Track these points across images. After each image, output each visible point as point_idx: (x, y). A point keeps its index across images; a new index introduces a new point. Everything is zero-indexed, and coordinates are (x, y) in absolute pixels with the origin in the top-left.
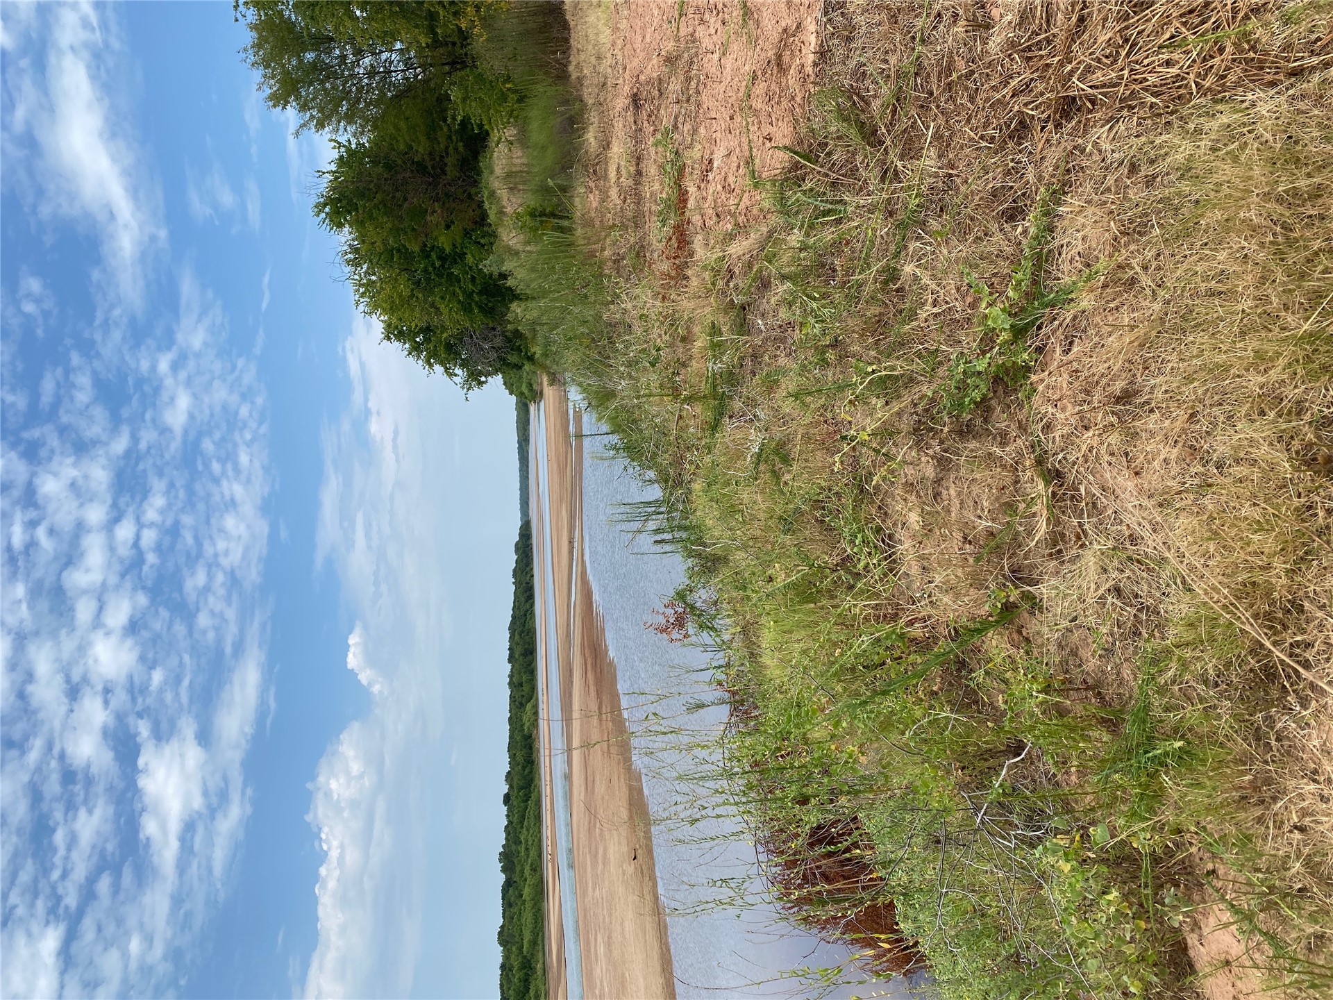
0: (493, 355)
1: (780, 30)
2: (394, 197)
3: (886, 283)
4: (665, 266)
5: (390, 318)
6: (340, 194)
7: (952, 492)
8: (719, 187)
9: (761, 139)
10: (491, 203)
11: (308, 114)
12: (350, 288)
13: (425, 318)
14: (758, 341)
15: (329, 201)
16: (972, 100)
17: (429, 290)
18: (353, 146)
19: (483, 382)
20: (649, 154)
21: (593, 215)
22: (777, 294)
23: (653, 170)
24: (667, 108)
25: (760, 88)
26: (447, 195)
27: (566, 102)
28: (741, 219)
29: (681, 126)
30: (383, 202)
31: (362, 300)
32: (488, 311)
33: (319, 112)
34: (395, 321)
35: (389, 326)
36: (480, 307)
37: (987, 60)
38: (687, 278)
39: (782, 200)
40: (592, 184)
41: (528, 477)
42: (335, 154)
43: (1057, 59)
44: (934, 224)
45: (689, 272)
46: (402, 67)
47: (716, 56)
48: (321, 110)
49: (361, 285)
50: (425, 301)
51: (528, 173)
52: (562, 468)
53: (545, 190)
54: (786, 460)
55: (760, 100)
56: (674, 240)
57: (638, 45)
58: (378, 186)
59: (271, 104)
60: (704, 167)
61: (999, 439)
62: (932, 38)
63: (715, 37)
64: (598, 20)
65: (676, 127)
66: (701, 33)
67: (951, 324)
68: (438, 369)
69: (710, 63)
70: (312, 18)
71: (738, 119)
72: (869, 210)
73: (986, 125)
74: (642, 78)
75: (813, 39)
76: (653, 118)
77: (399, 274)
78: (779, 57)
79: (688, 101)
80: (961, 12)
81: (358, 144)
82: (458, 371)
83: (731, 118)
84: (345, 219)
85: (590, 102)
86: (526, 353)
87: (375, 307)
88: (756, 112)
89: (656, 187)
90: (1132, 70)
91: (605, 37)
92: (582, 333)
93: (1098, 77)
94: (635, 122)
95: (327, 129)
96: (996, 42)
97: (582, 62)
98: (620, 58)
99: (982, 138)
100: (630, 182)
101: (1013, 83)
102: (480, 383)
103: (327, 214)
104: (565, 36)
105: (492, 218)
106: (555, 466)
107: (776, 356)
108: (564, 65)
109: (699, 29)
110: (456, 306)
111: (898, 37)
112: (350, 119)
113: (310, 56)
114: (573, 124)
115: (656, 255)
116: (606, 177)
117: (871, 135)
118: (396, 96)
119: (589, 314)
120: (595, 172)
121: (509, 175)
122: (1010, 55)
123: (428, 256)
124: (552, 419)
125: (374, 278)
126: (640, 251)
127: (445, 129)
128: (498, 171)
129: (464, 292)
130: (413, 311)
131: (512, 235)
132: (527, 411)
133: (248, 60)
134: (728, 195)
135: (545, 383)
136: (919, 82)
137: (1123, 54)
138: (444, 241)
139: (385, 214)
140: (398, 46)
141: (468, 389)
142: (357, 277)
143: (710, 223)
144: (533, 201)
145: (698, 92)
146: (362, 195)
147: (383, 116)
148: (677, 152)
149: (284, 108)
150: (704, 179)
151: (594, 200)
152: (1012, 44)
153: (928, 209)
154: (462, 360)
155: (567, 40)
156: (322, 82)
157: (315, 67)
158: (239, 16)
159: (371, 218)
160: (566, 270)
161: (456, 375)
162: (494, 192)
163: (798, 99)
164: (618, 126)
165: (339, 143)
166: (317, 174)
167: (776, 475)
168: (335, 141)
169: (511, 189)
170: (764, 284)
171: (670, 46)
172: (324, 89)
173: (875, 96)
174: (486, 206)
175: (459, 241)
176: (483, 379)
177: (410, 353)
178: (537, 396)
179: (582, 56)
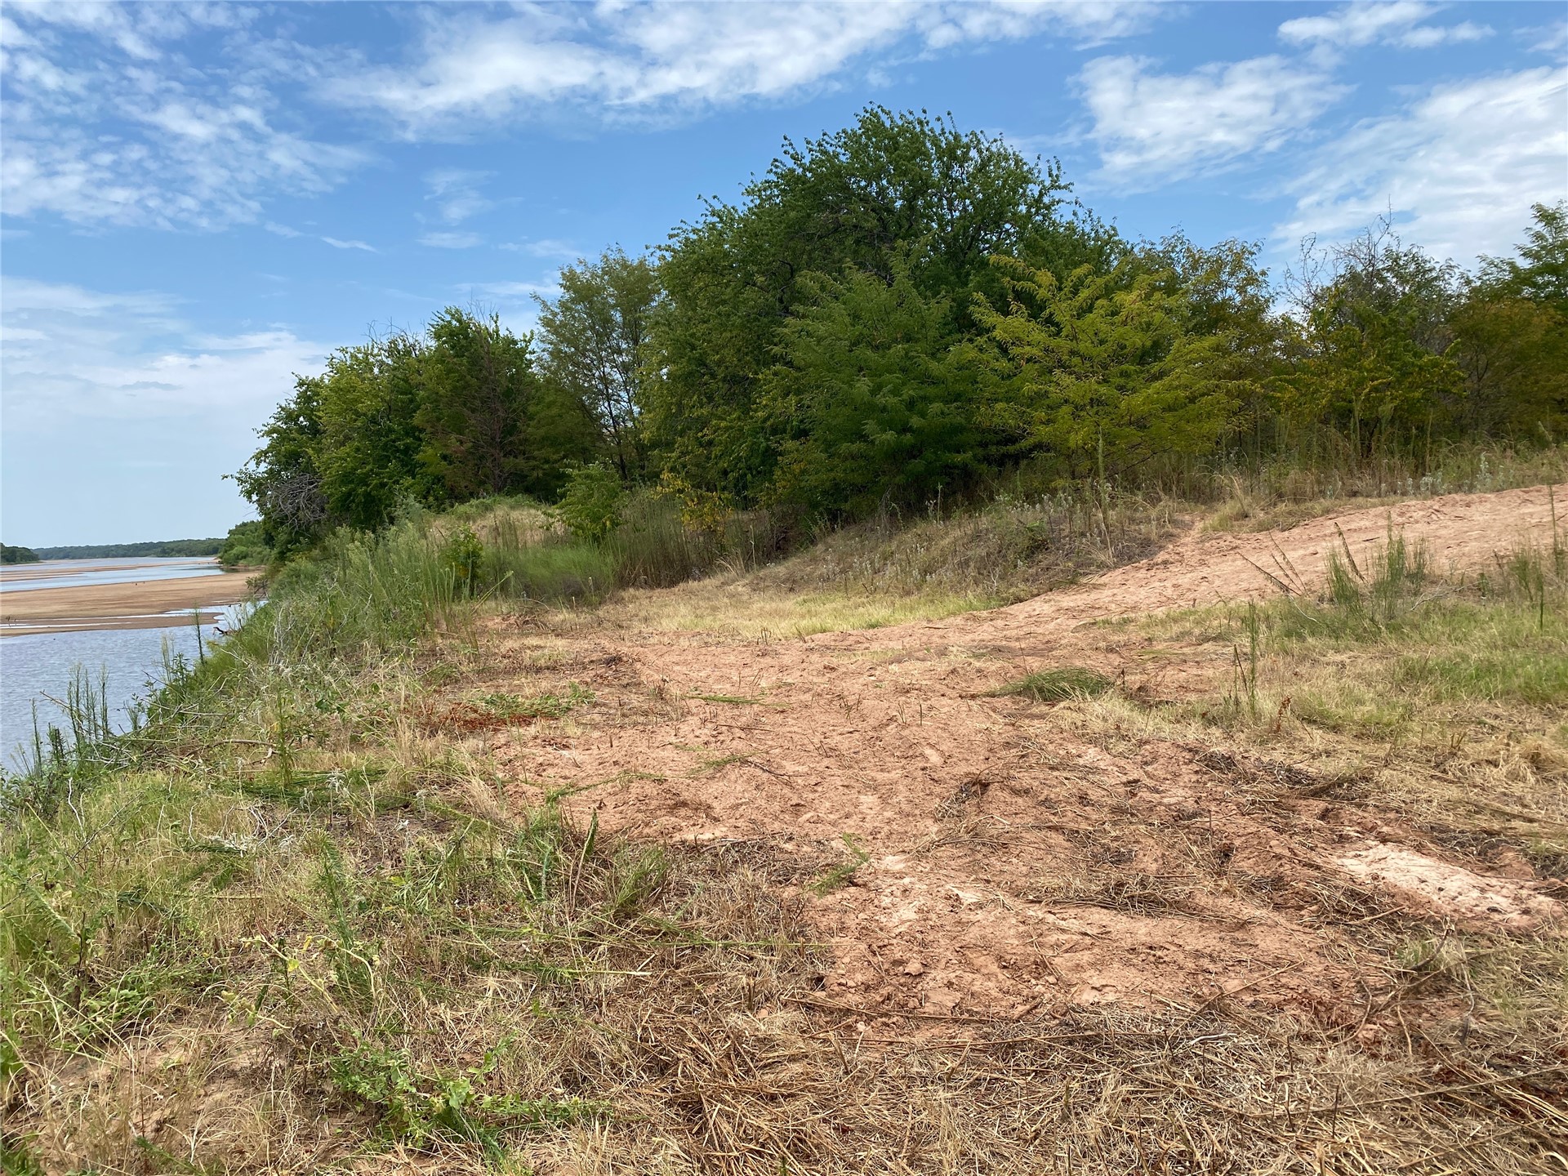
0: (288, 509)
1: (709, 802)
2: (474, 398)
3: (470, 961)
4: (443, 709)
5: (327, 386)
6: (474, 339)
7: (218, 1096)
8: (541, 760)
9: (599, 798)
10: (477, 507)
11: (557, 310)
12: (364, 343)
13: (330, 429)
14: (370, 827)
15: (464, 326)
16: (680, 1010)
17: (366, 433)
18: (528, 356)
19: (250, 498)
20: (560, 679)
21: (478, 623)
22: (432, 841)
23: (545, 685)
24: (612, 694)
25: (651, 789)
26: (482, 458)
27: (597, 588)
28: (511, 788)
29: (596, 710)
30: (467, 386)
31: (348, 356)
32: (345, 503)
33: (561, 321)
34: (324, 393)
35: (317, 385)
36: (349, 494)
37: (721, 1015)
38: (433, 734)
39: (541, 831)
40: (512, 620)
41: (107, 556)
42: (518, 336)
43: (733, 1083)
44: (545, 1000)
45: (440, 736)
46: (614, 413)
47: (673, 740)
48: (563, 325)
49: (366, 354)
50: (352, 429)
51: (517, 548)
52: (125, 601)
53: (500, 568)
54: (220, 883)
55: (639, 790)
56: (474, 715)
57: (668, 659)
58: (485, 380)
59: (566, 271)
60: (559, 740)
61: (305, 1132)
62: (729, 957)
63: (692, 735)
64: (684, 616)
65: (595, 705)
66: (694, 721)
67: (438, 1043)
68: (265, 443)
69: (666, 734)
70: (657, 323)
71: (616, 771)
72: (547, 926)
73: (658, 1030)
74: (638, 665)
75: (707, 836)
76: (600, 681)
77: (383, 400)
78: (684, 804)
79: (624, 715)
80: (758, 978)
81: (531, 362)
82: (263, 467)
83: (616, 763)
84: (444, 342)
85: (601, 613)
86: (290, 550)
87: (339, 370)
88: (626, 788)
89: (528, 690)
90: (737, 1159)
91: (669, 625)
92: (341, 617)
93: (726, 1127)
94: (592, 662)
95: (543, 330)
96: (735, 1020)
97: (640, 602)
98: (652, 641)
99: (645, 1029)
100: (527, 662)
101: (705, 1047)
102: (249, 494)
103: (450, 322)
104: (663, 583)
105: (461, 508)
106: (129, 592)
107: (355, 852)
108: (634, 583)
109: (696, 718)
110: (349, 464)
111: (725, 921)
112: (556, 354)
113: (618, 317)
114: (577, 595)
115: (451, 696)
116: (524, 635)
117: (625, 913)
118: (584, 405)
119: (364, 624)
120: (526, 622)
121: (512, 527)
122: (729, 1037)
123: (407, 434)
124: (198, 586)
125: (376, 370)
126: (451, 679)
127: (555, 457)
128: (515, 515)
129: (367, 475)
130: (339, 414)
131: (442, 531)
132: (206, 553)
133: (609, 252)
134: (533, 770)
135: (251, 575)
136: (687, 952)
137: (751, 1146)
138: (427, 453)
139: (455, 388)
140: (636, 409)
141: (239, 479)
142: (376, 351)
143: (499, 753)
144: (487, 553)
145: (635, 724)
146: (474, 362)
147: (562, 390)
148: (569, 709)
149: (561, 285)
150: (548, 742)
151: (495, 623)
152: (739, 1037)
153: (560, 989)
154: (279, 472)
155: (659, 586)
156: (592, 328)
157: (607, 321)
158: (652, 250)
159: (449, 371)
160: (416, 594)
161: (258, 464)
162: (492, 510)
163: (647, 831)
164: (582, 645)
165: (530, 341)
166: (494, 315)
167: (198, 873)
168: (532, 337)
169: (497, 529)
170: (440, 827)
171: (674, 690)
172: (585, 329)
173: (663, 910)
174: (474, 502)
175: (429, 471)
176: (255, 497)
177: (283, 409)
178: (230, 564)
179: (645, 602)
